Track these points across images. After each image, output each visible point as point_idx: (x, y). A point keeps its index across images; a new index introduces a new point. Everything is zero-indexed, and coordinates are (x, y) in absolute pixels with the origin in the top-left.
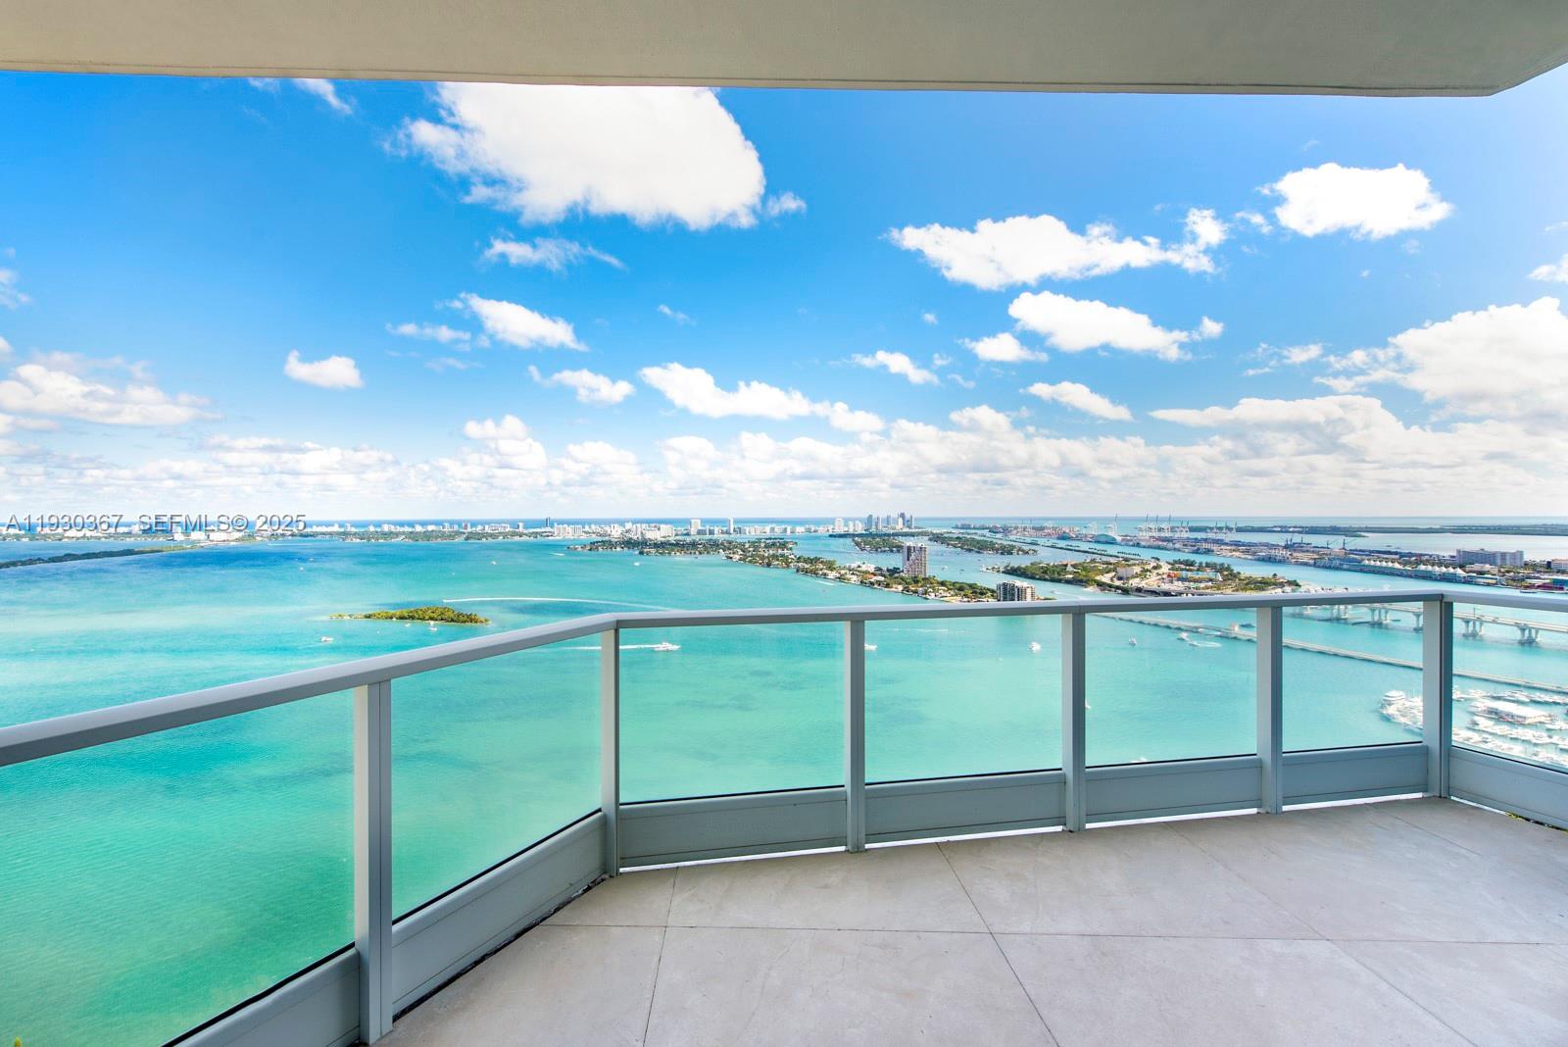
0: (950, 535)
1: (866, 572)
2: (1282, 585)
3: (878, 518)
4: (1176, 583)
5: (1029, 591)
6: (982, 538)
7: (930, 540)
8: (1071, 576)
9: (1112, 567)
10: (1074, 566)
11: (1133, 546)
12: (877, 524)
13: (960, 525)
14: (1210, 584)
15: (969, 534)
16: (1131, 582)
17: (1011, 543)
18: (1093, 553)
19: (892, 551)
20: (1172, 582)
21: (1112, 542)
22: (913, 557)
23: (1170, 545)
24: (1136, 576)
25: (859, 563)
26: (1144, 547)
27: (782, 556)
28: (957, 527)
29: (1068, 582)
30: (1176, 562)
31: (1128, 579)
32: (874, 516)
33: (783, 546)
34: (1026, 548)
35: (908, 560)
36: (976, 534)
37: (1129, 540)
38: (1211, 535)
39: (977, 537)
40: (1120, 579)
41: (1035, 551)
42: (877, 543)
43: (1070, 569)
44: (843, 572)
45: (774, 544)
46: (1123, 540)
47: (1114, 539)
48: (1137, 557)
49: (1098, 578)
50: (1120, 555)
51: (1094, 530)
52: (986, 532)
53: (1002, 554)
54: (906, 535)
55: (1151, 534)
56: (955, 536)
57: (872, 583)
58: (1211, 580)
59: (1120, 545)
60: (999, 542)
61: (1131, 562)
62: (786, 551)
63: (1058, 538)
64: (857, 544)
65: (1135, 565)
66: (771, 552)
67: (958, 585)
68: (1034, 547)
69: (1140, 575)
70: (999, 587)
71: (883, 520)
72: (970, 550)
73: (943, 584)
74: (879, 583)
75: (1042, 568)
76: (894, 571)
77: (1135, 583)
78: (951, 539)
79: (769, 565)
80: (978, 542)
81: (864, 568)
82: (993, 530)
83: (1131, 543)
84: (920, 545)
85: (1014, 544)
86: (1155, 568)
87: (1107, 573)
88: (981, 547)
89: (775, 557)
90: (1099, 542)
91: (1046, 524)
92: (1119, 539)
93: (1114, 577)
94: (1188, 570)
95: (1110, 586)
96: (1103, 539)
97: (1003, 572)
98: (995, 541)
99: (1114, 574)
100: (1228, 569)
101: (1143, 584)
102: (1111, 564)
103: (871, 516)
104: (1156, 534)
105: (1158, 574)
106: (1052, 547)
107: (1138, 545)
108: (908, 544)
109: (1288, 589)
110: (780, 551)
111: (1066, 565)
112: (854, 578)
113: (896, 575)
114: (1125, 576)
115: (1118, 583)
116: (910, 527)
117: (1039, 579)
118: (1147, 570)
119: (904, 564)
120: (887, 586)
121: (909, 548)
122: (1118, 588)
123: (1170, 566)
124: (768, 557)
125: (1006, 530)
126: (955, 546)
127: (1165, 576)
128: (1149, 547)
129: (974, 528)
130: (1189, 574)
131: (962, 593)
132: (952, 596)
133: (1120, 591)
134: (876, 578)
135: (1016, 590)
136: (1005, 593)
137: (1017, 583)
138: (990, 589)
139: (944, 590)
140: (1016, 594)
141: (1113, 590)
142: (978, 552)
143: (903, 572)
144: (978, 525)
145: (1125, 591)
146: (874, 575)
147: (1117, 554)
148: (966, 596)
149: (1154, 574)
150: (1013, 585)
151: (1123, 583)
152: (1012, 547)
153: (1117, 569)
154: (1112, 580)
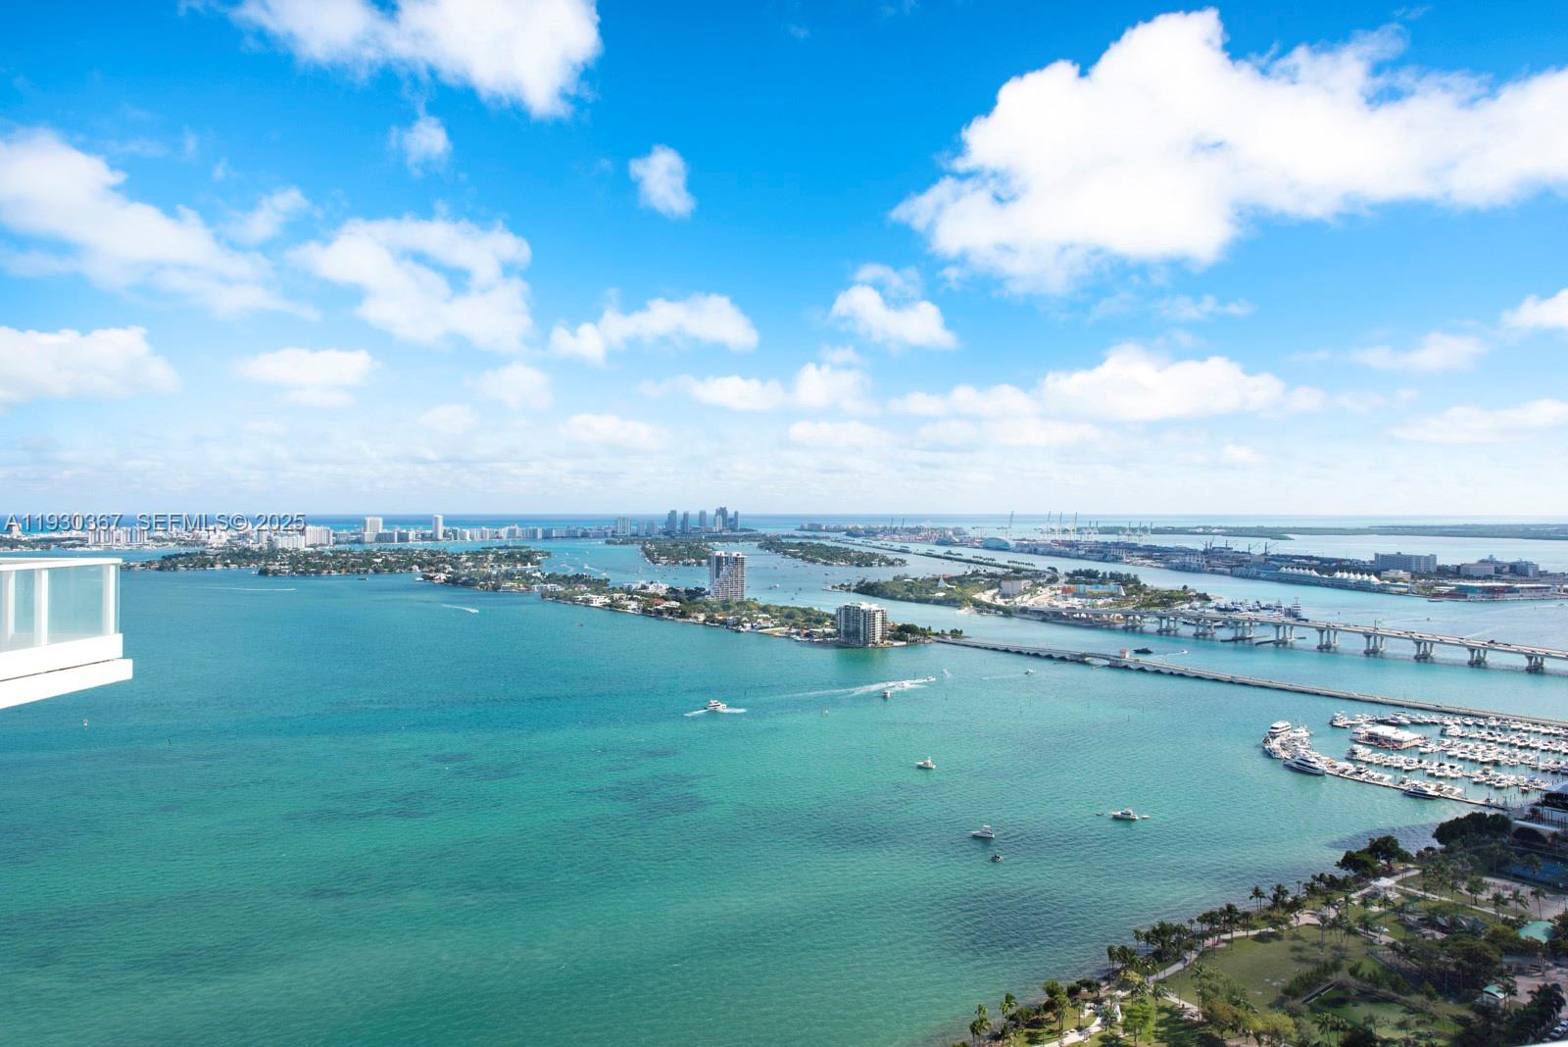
0: (790, 541)
1: (654, 596)
2: (1189, 599)
3: (686, 515)
4: (1071, 600)
5: (878, 616)
6: (834, 544)
7: (760, 547)
8: (942, 594)
9: (997, 581)
10: (949, 581)
11: (1030, 552)
12: (683, 524)
13: (806, 526)
14: (1110, 600)
15: (818, 538)
16: (1016, 600)
17: (872, 551)
18: (978, 563)
19: (700, 564)
20: (1066, 599)
21: (1003, 548)
22: (724, 571)
23: (1073, 551)
24: (1025, 592)
25: (643, 582)
26: (1043, 554)
27: (521, 573)
28: (802, 529)
29: (938, 602)
30: (1075, 573)
31: (1014, 596)
32: (681, 512)
33: (527, 558)
34: (891, 556)
35: (718, 576)
36: (827, 538)
37: (1024, 545)
38: (1123, 538)
39: (828, 543)
40: (1004, 596)
41: (903, 562)
42: (679, 552)
43: (942, 584)
44: (616, 596)
45: (510, 556)
46: (1017, 545)
47: (1007, 544)
48: (1030, 568)
49: (976, 596)
50: (1011, 564)
52: (842, 535)
53: (858, 565)
54: (724, 539)
55: (1053, 537)
56: (797, 541)
57: (659, 612)
58: (1112, 595)
59: (1014, 551)
60: (857, 549)
61: (1020, 575)
62: (529, 566)
63: (937, 543)
64: (649, 554)
65: (1026, 577)
66: (504, 568)
67: (786, 611)
68: (901, 556)
69: (1029, 591)
70: (839, 610)
72: (813, 561)
73: (765, 609)
74: (671, 611)
75: (906, 584)
76: (694, 594)
77: (1022, 601)
78: (791, 546)
79: (496, 588)
80: (828, 549)
81: (651, 589)
82: (851, 533)
83: (1027, 549)
84: (734, 554)
85: (877, 551)
87: (991, 588)
88: (832, 555)
89: (509, 576)
90: (987, 548)
91: (924, 525)
92: (1012, 544)
93: (997, 594)
94: (1086, 583)
95: (989, 606)
96: (994, 544)
97: (854, 591)
98: (851, 547)
99: (996, 591)
100: (1135, 581)
101: (1031, 603)
102: (997, 577)
103: (674, 513)
104: (1060, 537)
105: (1052, 589)
106: (928, 555)
107: (1036, 551)
108: (718, 553)
109: (1197, 604)
110: (519, 566)
111: (938, 580)
112: (633, 605)
113: (699, 598)
114: (1010, 592)
115: (1000, 602)
116: (733, 530)
117: (902, 600)
118: (1039, 585)
119: (712, 583)
120: (683, 615)
121: (719, 559)
122: (999, 608)
123: (1068, 579)
124: (496, 576)
125: (870, 533)
126: (794, 556)
127: (1058, 592)
128: (1049, 554)
129: (827, 530)
130: (1088, 588)
131: (791, 622)
132: (776, 626)
133: (1001, 613)
134: (667, 604)
135: (862, 614)
136: (847, 621)
137: (867, 604)
138: (829, 616)
139: (765, 619)
140: (862, 621)
141: (993, 611)
142: (825, 564)
143: (708, 593)
144: (832, 526)
145: (1007, 613)
146: (665, 599)
147: (1007, 564)
148: (795, 625)
149: (1047, 589)
150: (862, 608)
151: (1006, 603)
152: (873, 556)
153: (1003, 584)
154: (994, 598)
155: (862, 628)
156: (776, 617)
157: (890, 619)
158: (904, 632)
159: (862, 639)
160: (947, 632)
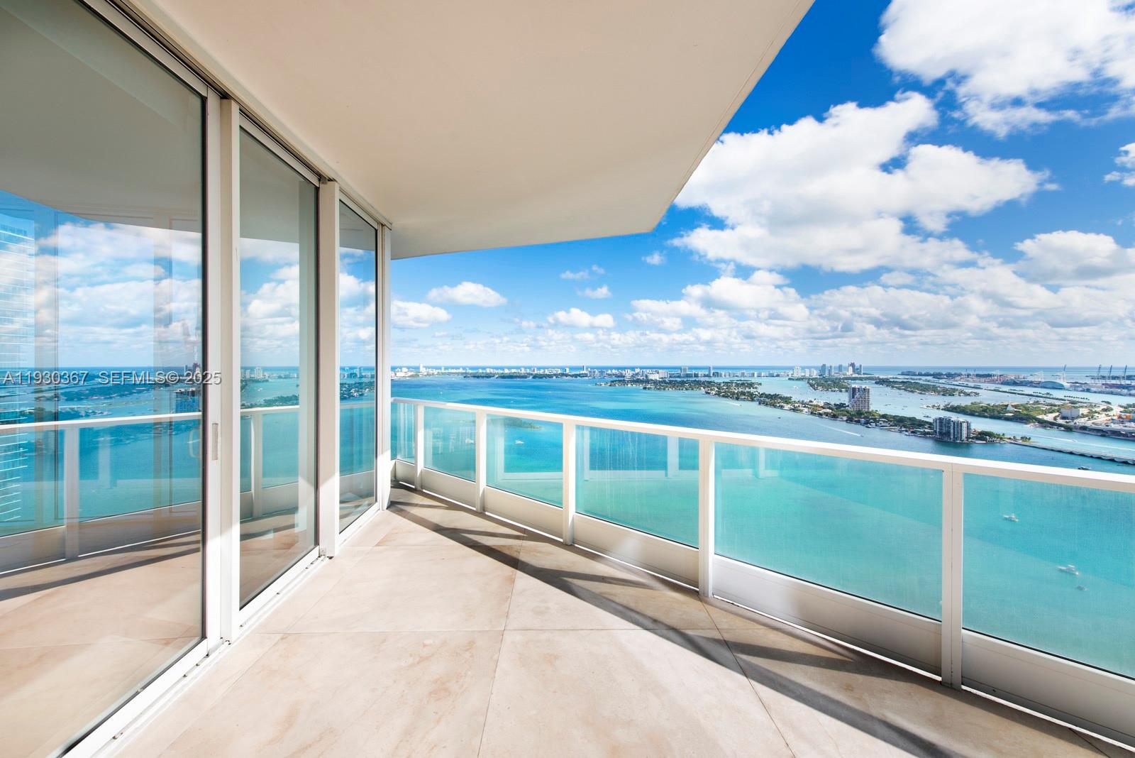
0: (896, 380)
1: (817, 406)
3: (831, 367)
4: (1128, 424)
5: (964, 425)
6: (925, 383)
7: (876, 383)
8: (1011, 414)
9: (1057, 408)
10: (1015, 406)
11: (1083, 391)
12: (830, 371)
13: (905, 372)
15: (914, 379)
16: (1075, 421)
17: (953, 387)
18: (1037, 396)
19: (841, 391)
20: (1122, 422)
21: (1061, 387)
22: (857, 395)
24: (1083, 416)
26: (1095, 392)
27: (748, 392)
28: (903, 374)
29: (1008, 419)
30: (1129, 406)
31: (1073, 419)
32: (828, 365)
33: (751, 385)
34: (967, 391)
35: (853, 397)
36: (920, 379)
37: (1078, 387)
39: (921, 382)
40: (1063, 418)
41: (977, 394)
42: (829, 385)
43: (1010, 408)
44: (796, 405)
45: (743, 384)
46: (1071, 386)
47: (1063, 386)
48: (1085, 401)
49: (1040, 417)
50: (1066, 398)
53: (943, 395)
54: (855, 379)
56: (901, 381)
57: (820, 415)
59: (1068, 390)
60: (941, 386)
61: (1077, 405)
62: (752, 389)
63: (1002, 384)
64: (812, 385)
65: (1082, 407)
66: (740, 390)
67: (897, 418)
68: (974, 391)
69: (1087, 416)
70: (935, 420)
71: (835, 368)
72: (912, 392)
73: (884, 417)
74: (827, 414)
75: (982, 407)
76: (840, 406)
77: (1081, 422)
78: (896, 383)
79: (737, 399)
80: (922, 385)
81: (815, 403)
82: (937, 376)
83: (1081, 389)
84: (863, 387)
85: (957, 387)
86: (1104, 410)
87: (1051, 413)
88: (924, 389)
89: (743, 393)
90: (1045, 387)
91: (993, 373)
92: (1066, 385)
93: (1058, 416)
95: (1052, 424)
96: (1050, 385)
97: (942, 409)
98: (938, 385)
99: (1057, 414)
101: (1089, 424)
102: (1055, 406)
103: (824, 365)
105: (1107, 415)
106: (995, 390)
107: (1088, 390)
108: (853, 386)
110: (747, 390)
111: (1007, 406)
112: (806, 410)
113: (842, 409)
114: (1069, 415)
115: (1060, 421)
116: (859, 374)
117: (979, 416)
118: (1096, 412)
119: (850, 401)
120: (834, 416)
121: (854, 389)
122: (1060, 425)
123: (1122, 409)
124: (737, 394)
125: (950, 376)
126: (899, 388)
127: (1115, 418)
128: (1100, 392)
129: (919, 375)
131: (901, 424)
132: (891, 426)
133: (1063, 429)
134: (825, 410)
135: (952, 424)
136: (941, 426)
137: (954, 417)
138: (927, 423)
139: (884, 422)
140: (952, 428)
141: (1056, 427)
142: (921, 393)
143: (848, 406)
144: (923, 373)
145: (1069, 429)
146: (823, 408)
147: (1063, 398)
148: (905, 427)
149: (1104, 415)
150: (952, 419)
151: (1067, 422)
152: (954, 390)
153: (1062, 410)
154: (1055, 419)
155: (952, 431)
156: (891, 421)
157: (973, 427)
158: (983, 436)
159: (952, 437)
160: (1018, 438)
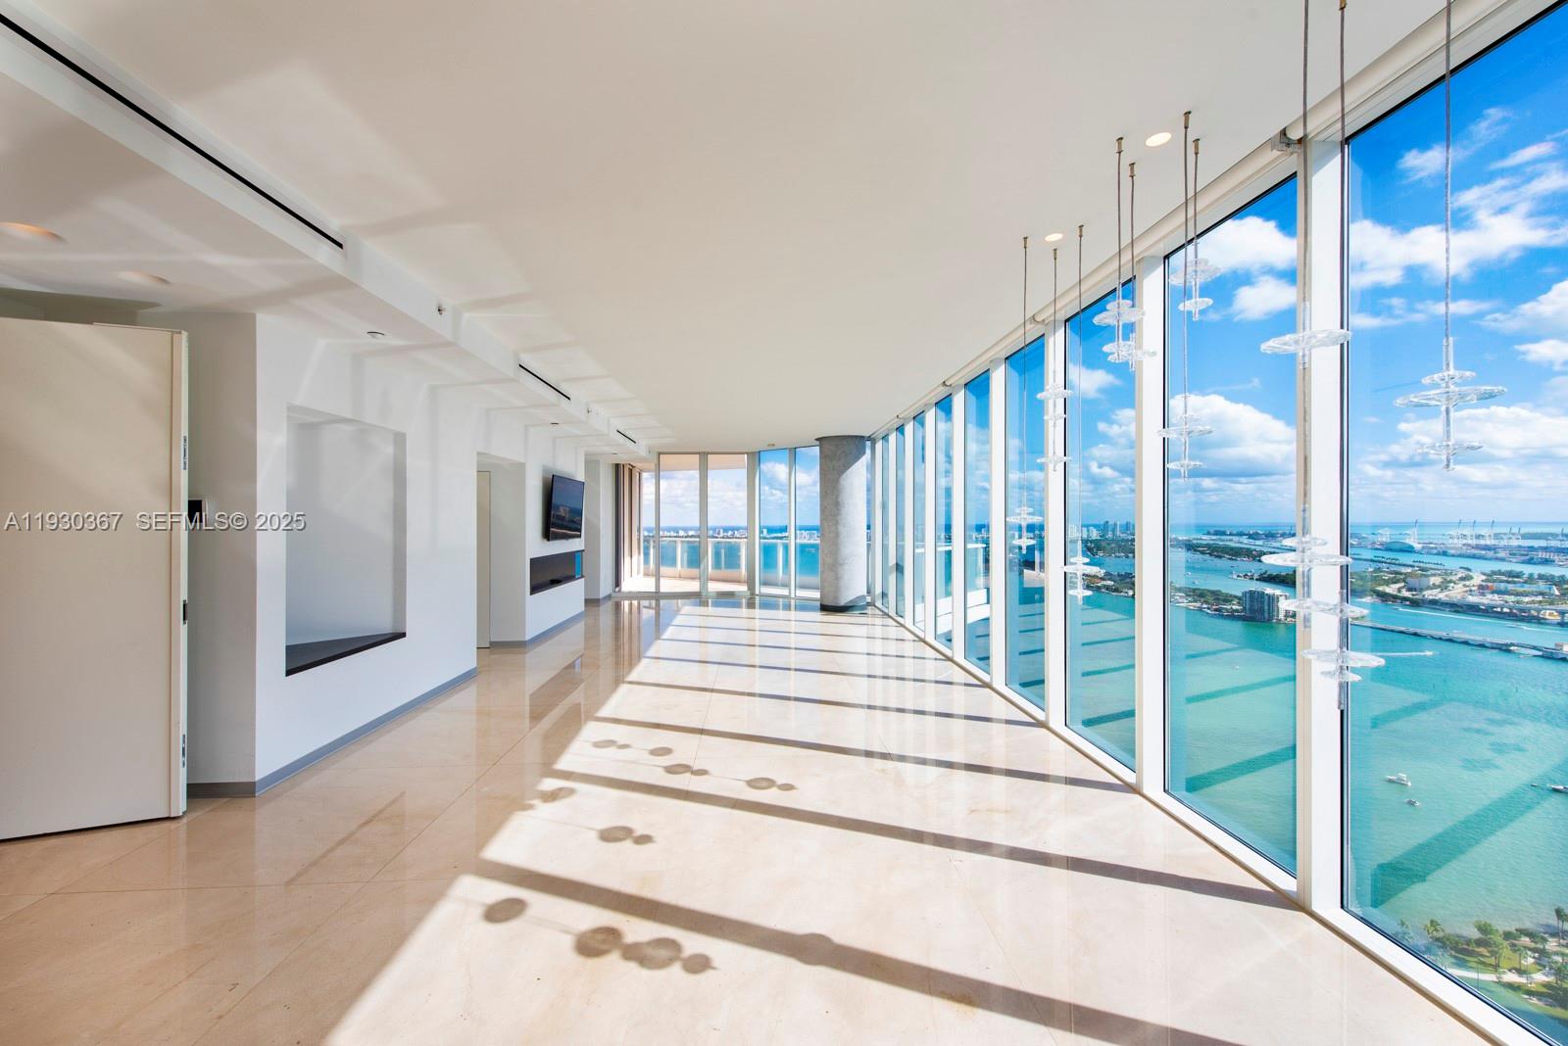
0: (1199, 542)
1: (1095, 576)
3: (1115, 525)
4: (1490, 596)
5: (1282, 599)
6: (1237, 545)
9: (1402, 577)
11: (1438, 554)
12: (1113, 530)
13: (1212, 531)
14: (1540, 598)
15: (1223, 540)
16: (1424, 593)
18: (1380, 562)
20: (1483, 594)
21: (1409, 550)
23: (1490, 554)
24: (1435, 587)
26: (1453, 556)
28: (1209, 533)
30: (1494, 573)
31: (1421, 590)
32: (1111, 523)
36: (1231, 540)
37: (1432, 548)
38: (1554, 543)
39: (1232, 544)
40: (1410, 590)
42: (1112, 549)
46: (1423, 548)
47: (1412, 547)
48: (1439, 567)
49: (1380, 588)
50: (1416, 564)
51: (1385, 536)
55: (1465, 541)
56: (1205, 542)
58: (1542, 594)
59: (1419, 553)
61: (1429, 573)
65: (1434, 575)
67: (1198, 592)
69: (1439, 586)
70: (1245, 594)
71: (1121, 526)
72: (1220, 557)
74: (1107, 588)
77: (1429, 594)
78: (1199, 546)
80: (1232, 549)
82: (1253, 536)
83: (1435, 551)
86: (1462, 579)
87: (1395, 583)
88: (1236, 553)
90: (1391, 550)
92: (1417, 546)
93: (1403, 587)
94: (1508, 582)
95: (1395, 597)
96: (1397, 546)
97: (1257, 580)
98: (1253, 547)
99: (1402, 584)
101: (1442, 596)
102: (1401, 574)
103: (1107, 522)
104: (1474, 542)
105: (1465, 586)
107: (1445, 554)
114: (1417, 586)
115: (1406, 594)
118: (1451, 582)
120: (1116, 590)
122: (1405, 599)
123: (1484, 577)
125: (1270, 537)
127: (1473, 588)
128: (1460, 556)
129: (1231, 534)
130: (1510, 587)
131: (1203, 600)
132: (1190, 602)
133: (1408, 603)
134: (1105, 583)
135: (1266, 597)
136: (1251, 601)
137: (1270, 590)
138: (1236, 597)
139: (1181, 597)
140: (1266, 603)
141: (1399, 601)
142: (1230, 559)
144: (1235, 532)
145: (1415, 604)
146: (1102, 579)
147: (1412, 563)
148: (1206, 602)
149: (1460, 585)
150: (1266, 592)
151: (1413, 595)
153: (1409, 580)
154: (1399, 590)
155: (1266, 608)
156: (1189, 596)
159: (1266, 615)
